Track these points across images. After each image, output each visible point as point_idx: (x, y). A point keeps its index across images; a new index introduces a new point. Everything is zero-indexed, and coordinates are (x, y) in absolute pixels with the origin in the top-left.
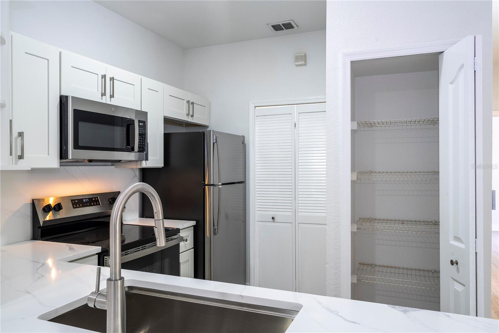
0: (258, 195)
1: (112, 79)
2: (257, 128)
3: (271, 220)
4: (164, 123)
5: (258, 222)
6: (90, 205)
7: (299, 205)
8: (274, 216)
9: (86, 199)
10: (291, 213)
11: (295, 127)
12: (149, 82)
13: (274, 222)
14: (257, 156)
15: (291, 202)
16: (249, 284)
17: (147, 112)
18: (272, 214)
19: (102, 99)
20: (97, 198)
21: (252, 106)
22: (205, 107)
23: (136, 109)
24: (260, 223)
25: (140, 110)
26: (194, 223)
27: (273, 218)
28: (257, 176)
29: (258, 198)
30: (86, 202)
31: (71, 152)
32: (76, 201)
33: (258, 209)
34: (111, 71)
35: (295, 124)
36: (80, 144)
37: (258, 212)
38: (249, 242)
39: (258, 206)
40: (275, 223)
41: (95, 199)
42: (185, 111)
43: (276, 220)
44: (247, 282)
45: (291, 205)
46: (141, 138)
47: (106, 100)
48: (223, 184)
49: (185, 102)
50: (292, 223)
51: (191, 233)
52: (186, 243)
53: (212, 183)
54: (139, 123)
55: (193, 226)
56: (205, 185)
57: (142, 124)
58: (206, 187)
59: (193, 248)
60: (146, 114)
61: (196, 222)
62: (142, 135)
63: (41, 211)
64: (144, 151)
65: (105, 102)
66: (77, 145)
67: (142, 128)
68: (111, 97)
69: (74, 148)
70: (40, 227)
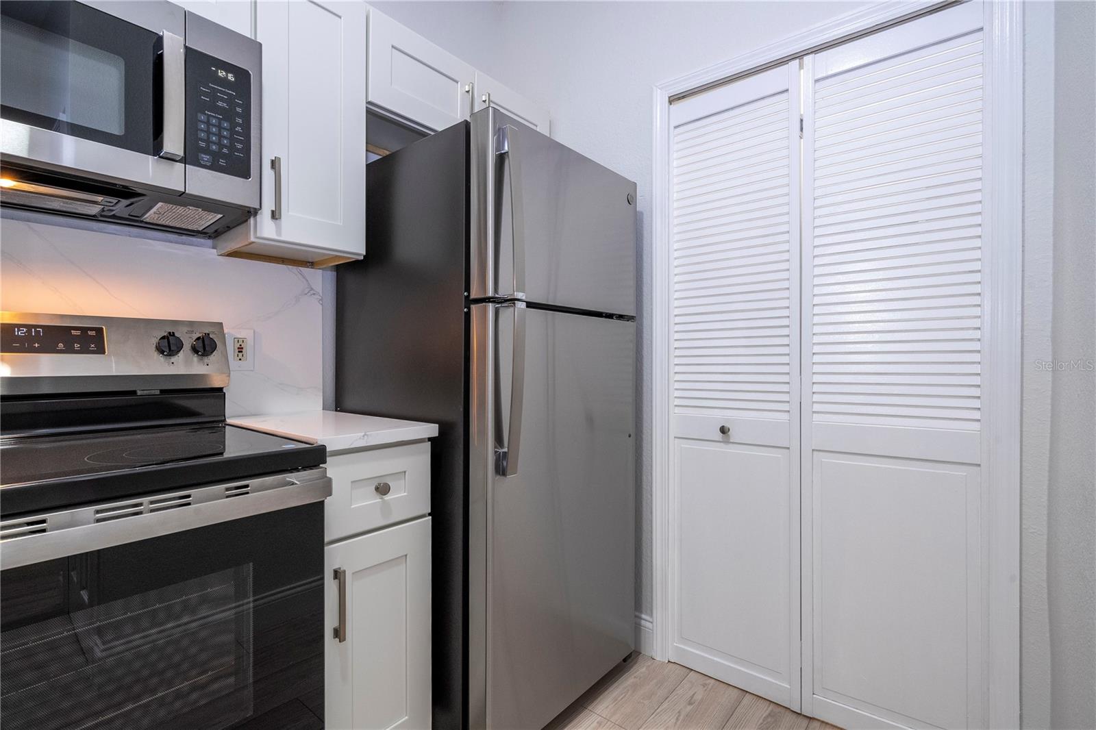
0: (677, 361)
2: (675, 163)
3: (719, 436)
5: (676, 439)
7: (816, 388)
8: (727, 425)
10: (785, 416)
11: (802, 129)
13: (727, 441)
14: (676, 246)
15: (785, 379)
16: (651, 620)
17: (261, 43)
18: (721, 417)
21: (660, 99)
24: (686, 445)
26: (432, 430)
27: (723, 430)
28: (677, 303)
29: (678, 369)
33: (677, 402)
35: (802, 120)
37: (677, 410)
38: (649, 497)
39: (677, 394)
40: (731, 445)
43: (734, 435)
44: (644, 611)
45: (785, 388)
49: (460, 88)
50: (788, 448)
51: (419, 464)
52: (387, 498)
53: (490, 293)
54: (193, 57)
55: (430, 439)
56: (469, 302)
57: (221, 74)
58: (474, 307)
59: (429, 514)
60: (255, 48)
61: (437, 425)
62: (228, 115)
64: (244, 174)
67: (231, 88)
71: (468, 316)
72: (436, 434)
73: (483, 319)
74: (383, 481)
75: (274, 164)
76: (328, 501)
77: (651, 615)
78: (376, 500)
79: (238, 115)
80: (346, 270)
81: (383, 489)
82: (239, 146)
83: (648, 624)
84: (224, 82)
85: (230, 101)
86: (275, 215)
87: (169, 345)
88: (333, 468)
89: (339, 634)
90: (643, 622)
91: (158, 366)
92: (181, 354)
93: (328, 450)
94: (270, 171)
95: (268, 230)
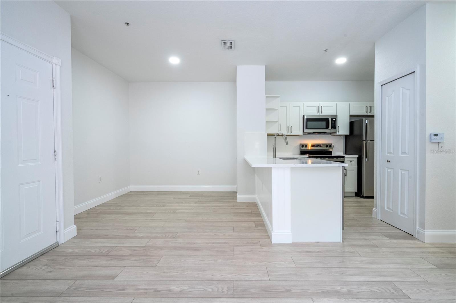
1: (322, 107)
4: (350, 118)
6: (318, 147)
9: (316, 145)
12: (339, 104)
17: (337, 115)
20: (321, 145)
23: (331, 115)
25: (335, 115)
26: (358, 156)
31: (305, 131)
34: (322, 104)
42: (365, 111)
47: (320, 113)
48: (370, 141)
49: (365, 107)
51: (356, 160)
52: (352, 163)
53: (365, 140)
54: (332, 119)
56: (362, 141)
59: (357, 166)
62: (334, 123)
63: (301, 147)
64: (336, 129)
65: (319, 114)
66: (307, 128)
67: (334, 121)
68: (322, 112)
69: (306, 129)
70: (301, 151)
71: (362, 143)
73: (364, 143)
74: (351, 161)
75: (338, 126)
76: (345, 161)
78: (350, 163)
80: (346, 137)
82: (335, 126)
84: (334, 120)
86: (338, 132)
87: (327, 146)
89: (346, 175)
91: (325, 148)
93: (345, 157)
94: (338, 127)
95: (338, 133)
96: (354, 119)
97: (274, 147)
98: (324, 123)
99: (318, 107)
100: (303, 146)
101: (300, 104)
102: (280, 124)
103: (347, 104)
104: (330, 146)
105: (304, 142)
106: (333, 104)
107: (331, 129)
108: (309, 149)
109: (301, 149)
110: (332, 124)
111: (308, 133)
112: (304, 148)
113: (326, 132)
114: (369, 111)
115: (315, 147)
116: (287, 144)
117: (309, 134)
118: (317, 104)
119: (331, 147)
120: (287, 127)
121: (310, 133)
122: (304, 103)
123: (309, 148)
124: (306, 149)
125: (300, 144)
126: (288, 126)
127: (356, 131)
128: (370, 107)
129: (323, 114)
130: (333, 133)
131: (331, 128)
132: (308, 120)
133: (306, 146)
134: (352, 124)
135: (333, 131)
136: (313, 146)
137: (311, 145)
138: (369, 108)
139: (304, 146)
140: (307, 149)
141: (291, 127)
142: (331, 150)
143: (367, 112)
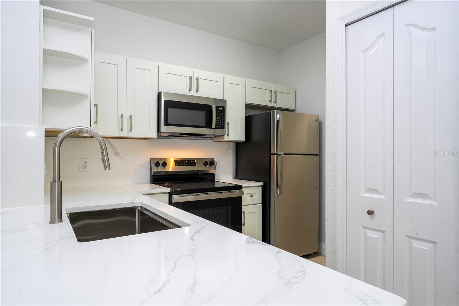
1: (197, 79)
4: (246, 108)
6: (188, 165)
9: (186, 161)
12: (230, 79)
17: (226, 100)
19: (190, 93)
20: (195, 161)
22: (291, 94)
23: (216, 98)
25: (223, 99)
26: (262, 184)
30: (186, 163)
31: (163, 128)
32: (178, 162)
34: (198, 73)
36: (169, 122)
41: (193, 161)
42: (268, 98)
46: (221, 119)
47: (194, 93)
49: (268, 91)
51: (259, 191)
52: (253, 198)
53: (275, 153)
54: (217, 107)
55: (261, 186)
56: (270, 154)
57: (220, 109)
58: (272, 156)
59: (261, 204)
60: (225, 101)
61: (263, 183)
62: (221, 117)
63: (153, 166)
64: (223, 128)
65: (191, 94)
66: (166, 123)
67: (221, 111)
68: (197, 91)
69: (165, 125)
70: (152, 176)
71: (270, 157)
72: (263, 185)
73: (274, 158)
74: (253, 194)
75: (228, 123)
76: (243, 196)
77: (325, 243)
78: (250, 198)
79: (223, 116)
81: (252, 196)
82: (223, 123)
83: (324, 246)
85: (221, 114)
86: (228, 135)
87: (206, 164)
88: (243, 190)
89: (244, 225)
90: (322, 245)
91: (203, 168)
92: (208, 166)
93: (243, 186)
94: (227, 125)
95: (226, 138)
96: (252, 113)
97: (54, 181)
98: (202, 115)
99: (191, 78)
100: (157, 164)
101: (153, 65)
102: (96, 105)
103: (241, 80)
104: (211, 163)
105: (161, 154)
106: (218, 76)
107: (216, 128)
108: (170, 170)
109: (153, 170)
110: (217, 117)
111: (169, 134)
112: (160, 169)
113: (205, 135)
114: (274, 100)
115: (183, 165)
116: (107, 165)
117: (171, 136)
118: (188, 71)
119: (213, 166)
120: (119, 116)
121: (173, 136)
122: (162, 65)
123: (171, 167)
124: (163, 170)
125: (152, 160)
126: (122, 116)
127: (257, 136)
128: (276, 92)
129: (199, 94)
130: (217, 136)
131: (216, 125)
132: (169, 104)
133: (165, 164)
134: (249, 120)
135: (219, 132)
136: (179, 163)
137: (175, 161)
138: (274, 95)
139: (161, 163)
140: (166, 170)
141: (128, 117)
142: (212, 171)
143: (271, 101)
